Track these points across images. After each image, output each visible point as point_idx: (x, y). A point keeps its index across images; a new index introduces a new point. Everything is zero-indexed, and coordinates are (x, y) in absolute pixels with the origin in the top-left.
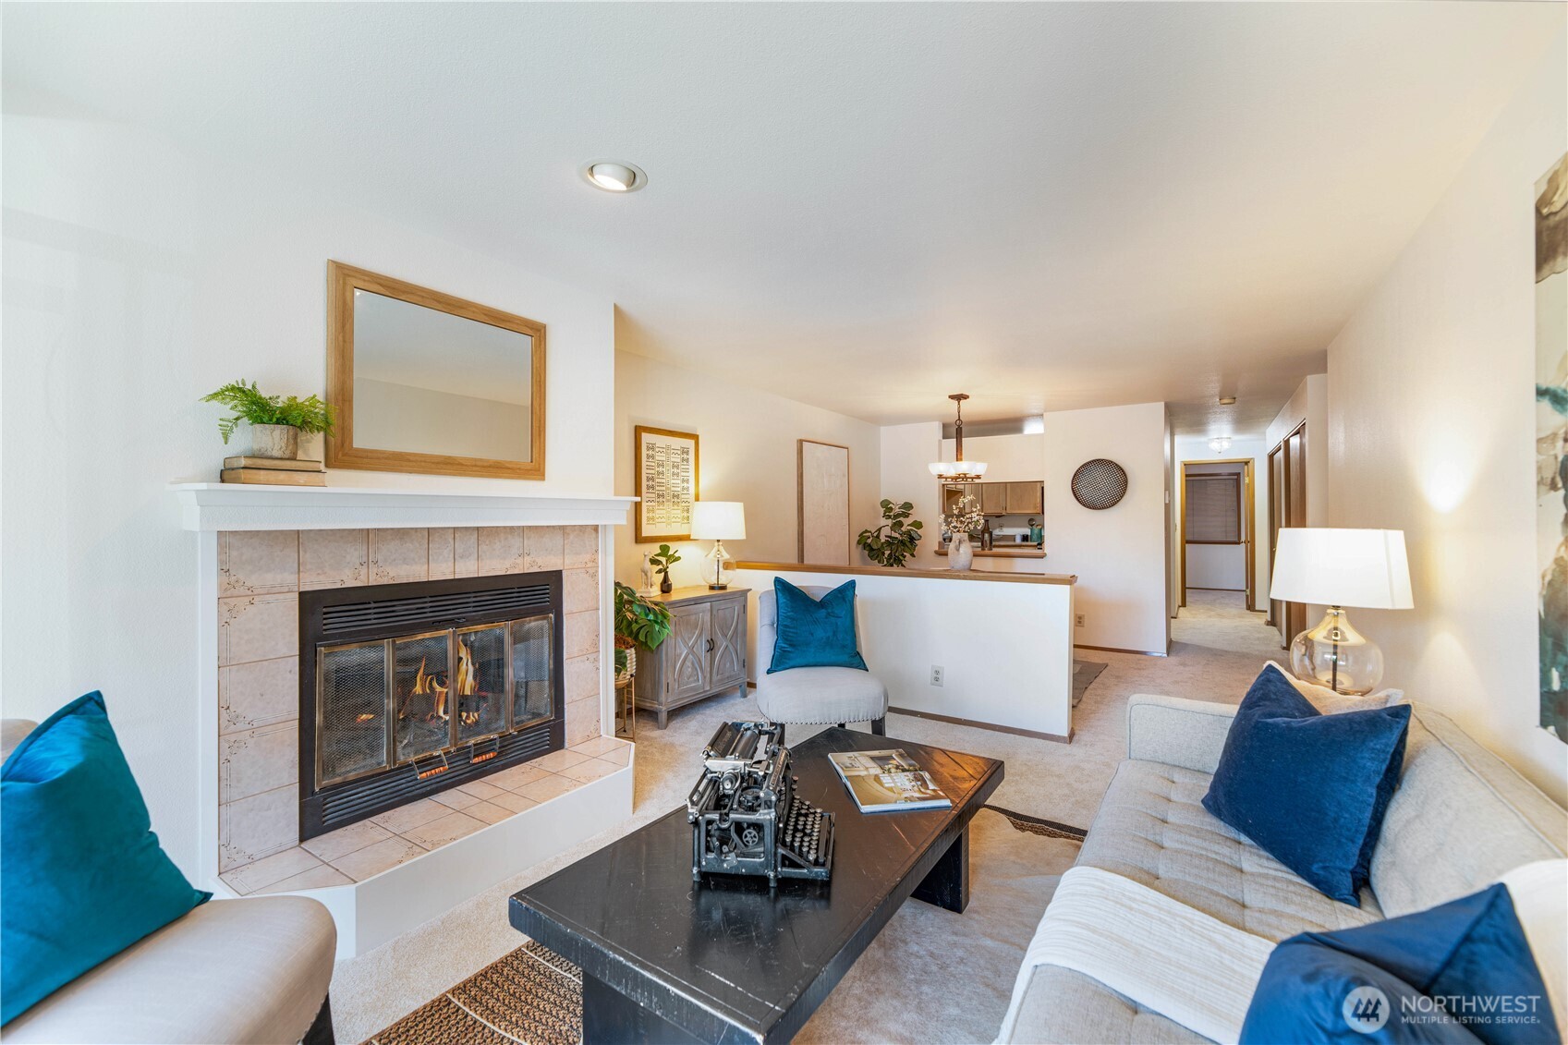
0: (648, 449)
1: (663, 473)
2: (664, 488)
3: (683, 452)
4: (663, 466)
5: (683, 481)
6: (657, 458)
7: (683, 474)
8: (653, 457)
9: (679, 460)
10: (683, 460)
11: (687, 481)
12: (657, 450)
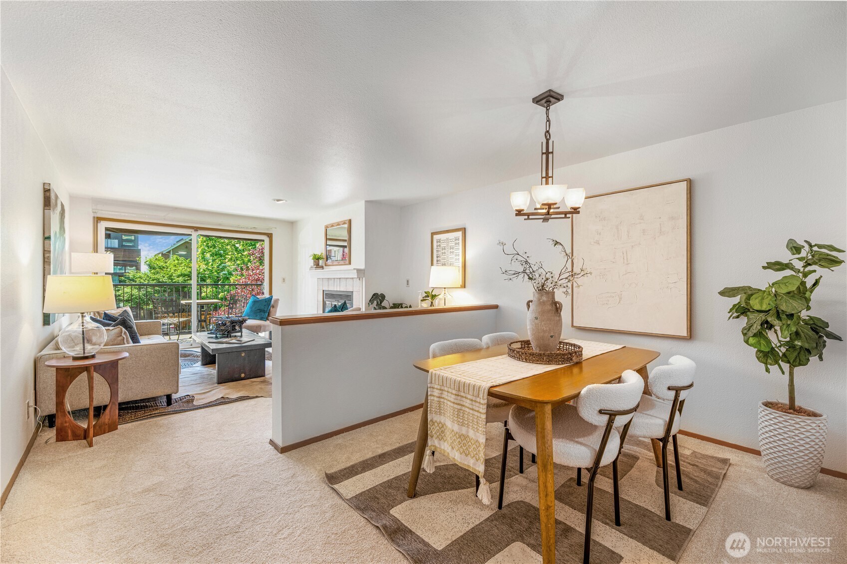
0: (437, 242)
1: (445, 253)
2: (445, 261)
3: (456, 240)
4: (445, 249)
5: (456, 255)
6: (442, 246)
7: (456, 251)
8: (440, 246)
9: (454, 244)
10: (456, 244)
11: (458, 255)
12: (442, 242)
